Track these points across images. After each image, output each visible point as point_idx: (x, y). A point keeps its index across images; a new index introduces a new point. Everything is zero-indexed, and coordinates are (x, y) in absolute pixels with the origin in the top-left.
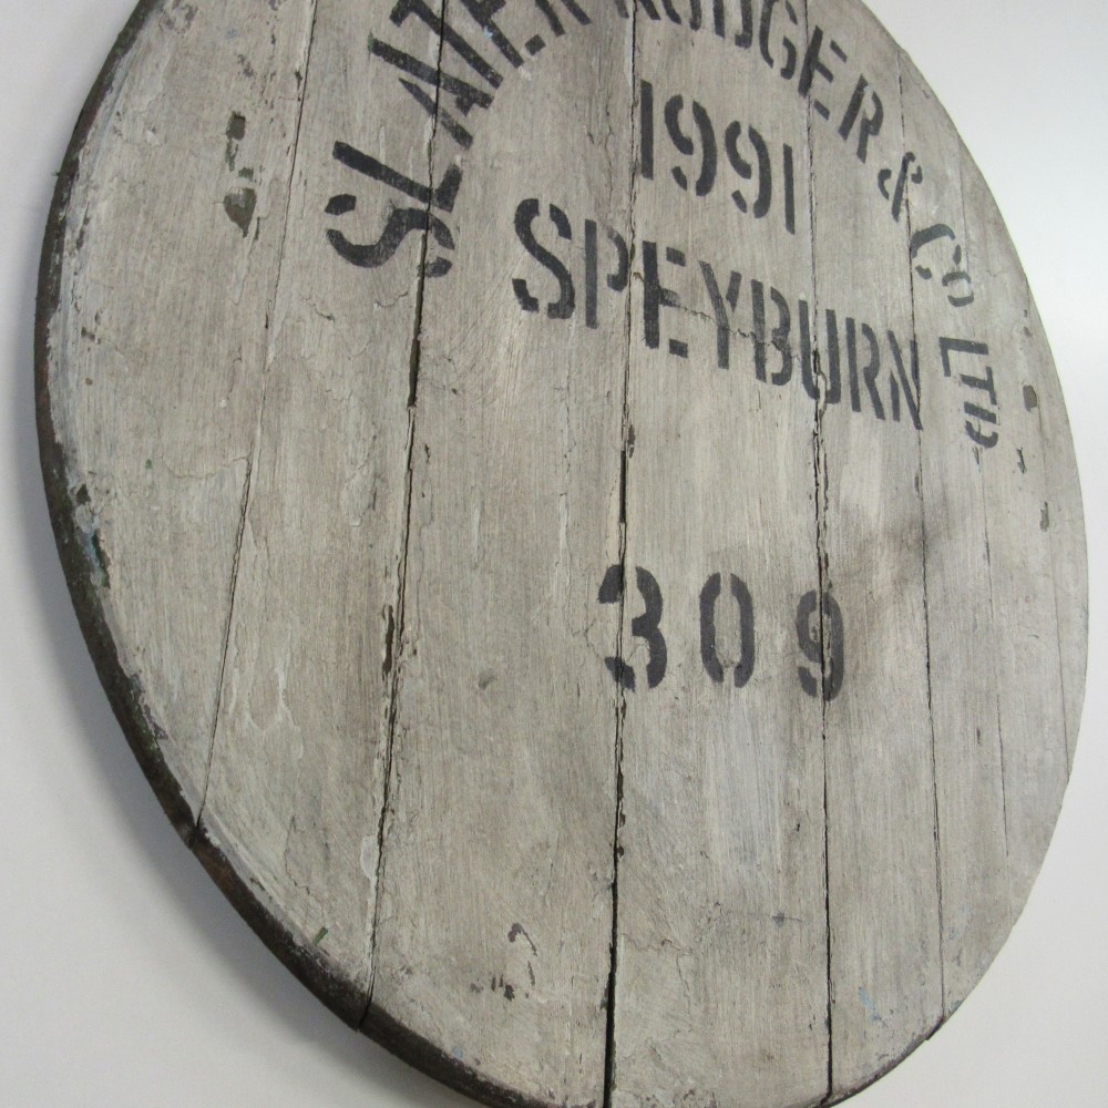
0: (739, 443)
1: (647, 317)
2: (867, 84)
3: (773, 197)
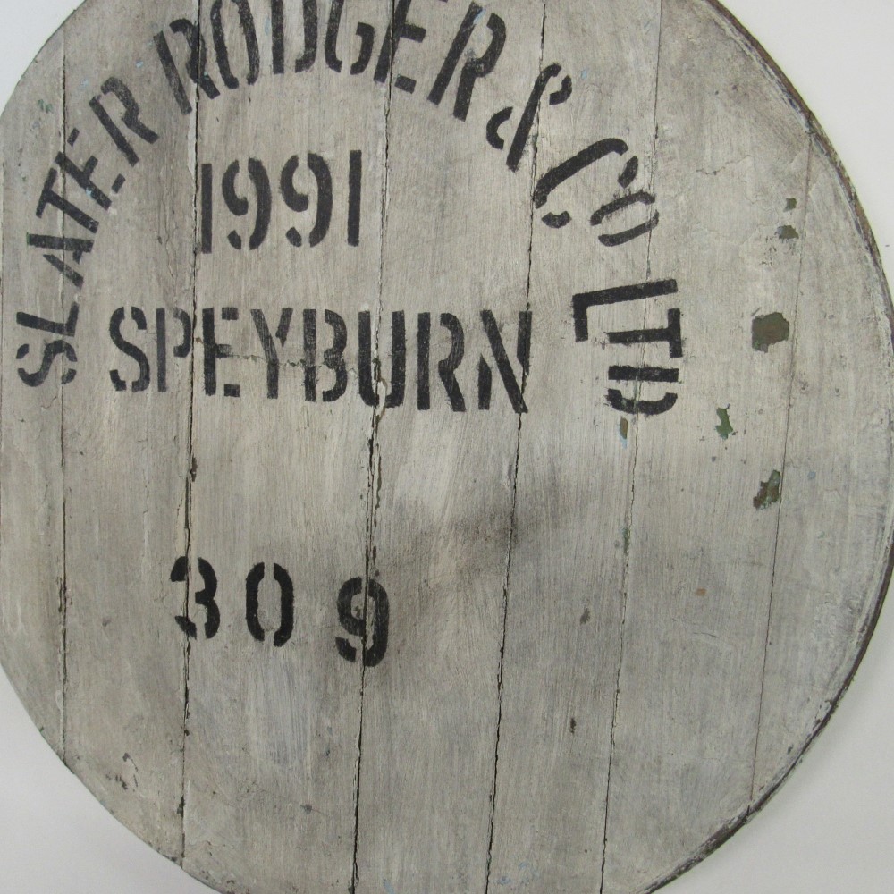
0: (286, 458)
1: (206, 372)
2: (481, 10)
3: (333, 217)
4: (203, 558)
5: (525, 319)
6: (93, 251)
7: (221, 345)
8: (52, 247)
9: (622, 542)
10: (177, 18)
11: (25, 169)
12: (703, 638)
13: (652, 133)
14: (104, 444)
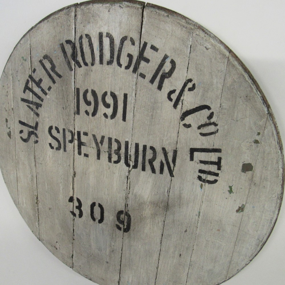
0: (102, 176)
1: (78, 149)
2: (168, 57)
3: (118, 112)
4: (78, 198)
5: (175, 152)
6: (42, 107)
7: (83, 142)
8: (29, 103)
9: (198, 215)
10: (67, 39)
11: (19, 78)
12: (218, 241)
13: (219, 106)
14: (48, 163)
